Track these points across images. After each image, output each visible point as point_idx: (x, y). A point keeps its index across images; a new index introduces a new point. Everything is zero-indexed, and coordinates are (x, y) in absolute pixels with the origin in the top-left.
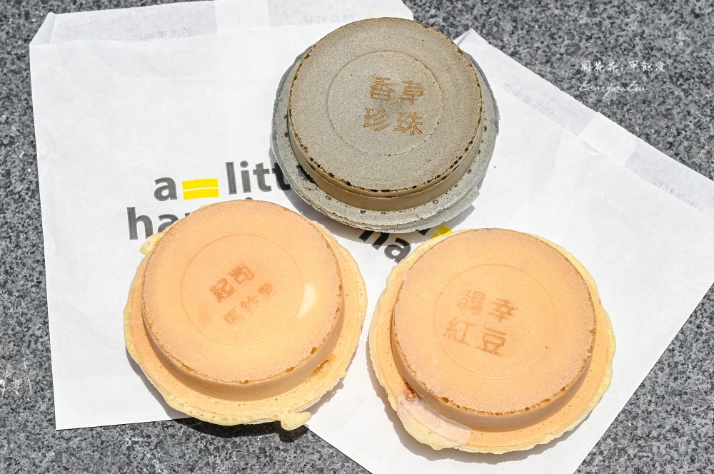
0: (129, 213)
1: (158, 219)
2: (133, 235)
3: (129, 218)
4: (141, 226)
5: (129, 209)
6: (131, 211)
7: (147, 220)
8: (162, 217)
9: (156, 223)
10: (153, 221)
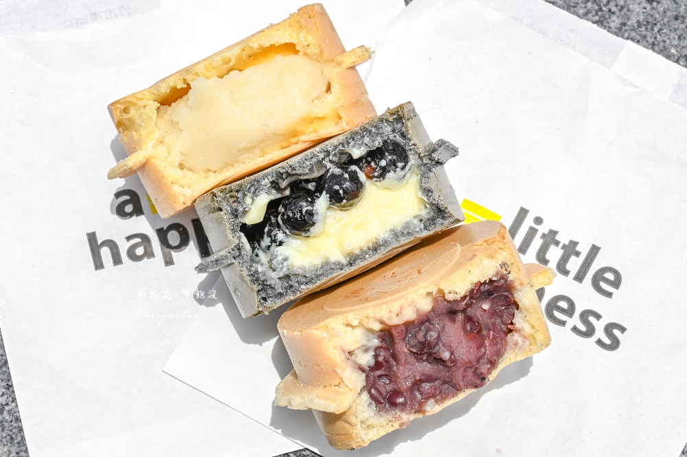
0: (90, 240)
1: (125, 240)
2: (99, 265)
3: (91, 245)
4: (105, 252)
5: (88, 235)
6: (92, 237)
7: (111, 244)
8: (128, 238)
9: (124, 247)
10: (119, 244)
